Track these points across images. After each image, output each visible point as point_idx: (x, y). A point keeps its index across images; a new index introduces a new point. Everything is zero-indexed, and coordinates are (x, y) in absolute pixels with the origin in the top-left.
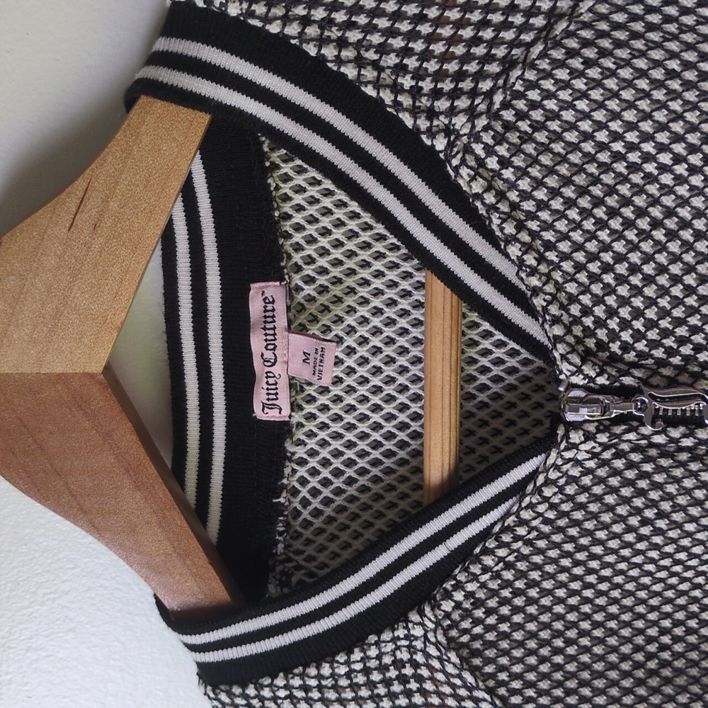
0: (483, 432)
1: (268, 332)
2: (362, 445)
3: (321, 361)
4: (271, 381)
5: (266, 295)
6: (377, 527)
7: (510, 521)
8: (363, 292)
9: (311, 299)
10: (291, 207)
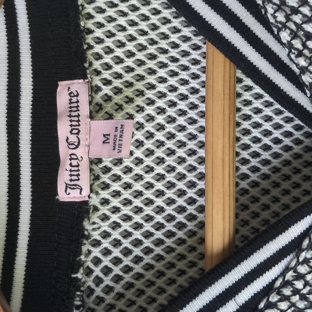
0: (255, 207)
1: (73, 119)
2: (148, 227)
3: (121, 136)
4: (74, 163)
5: (71, 90)
6: (159, 302)
7: (290, 275)
8: (150, 94)
9: (108, 98)
10: (93, 24)
